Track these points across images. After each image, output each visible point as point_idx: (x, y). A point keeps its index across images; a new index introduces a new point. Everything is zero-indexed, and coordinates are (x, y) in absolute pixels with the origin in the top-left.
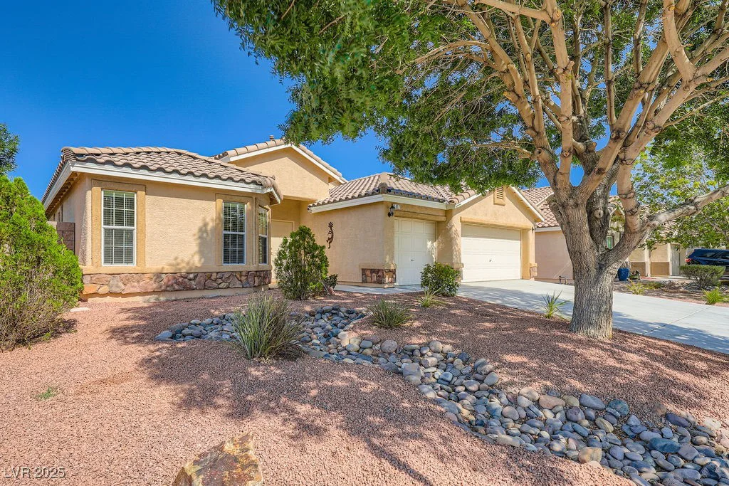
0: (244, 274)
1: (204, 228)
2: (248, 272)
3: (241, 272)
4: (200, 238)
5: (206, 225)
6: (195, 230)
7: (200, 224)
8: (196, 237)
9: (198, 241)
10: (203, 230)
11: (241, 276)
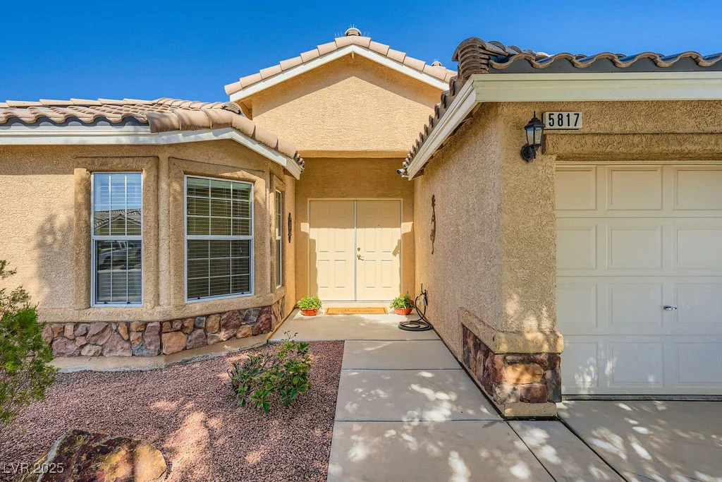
0: (133, 327)
1: (48, 226)
2: (146, 324)
3: (128, 324)
4: (41, 245)
5: (51, 219)
6: (32, 231)
7: (39, 218)
8: (33, 244)
9: (36, 254)
10: (46, 230)
11: (129, 332)
